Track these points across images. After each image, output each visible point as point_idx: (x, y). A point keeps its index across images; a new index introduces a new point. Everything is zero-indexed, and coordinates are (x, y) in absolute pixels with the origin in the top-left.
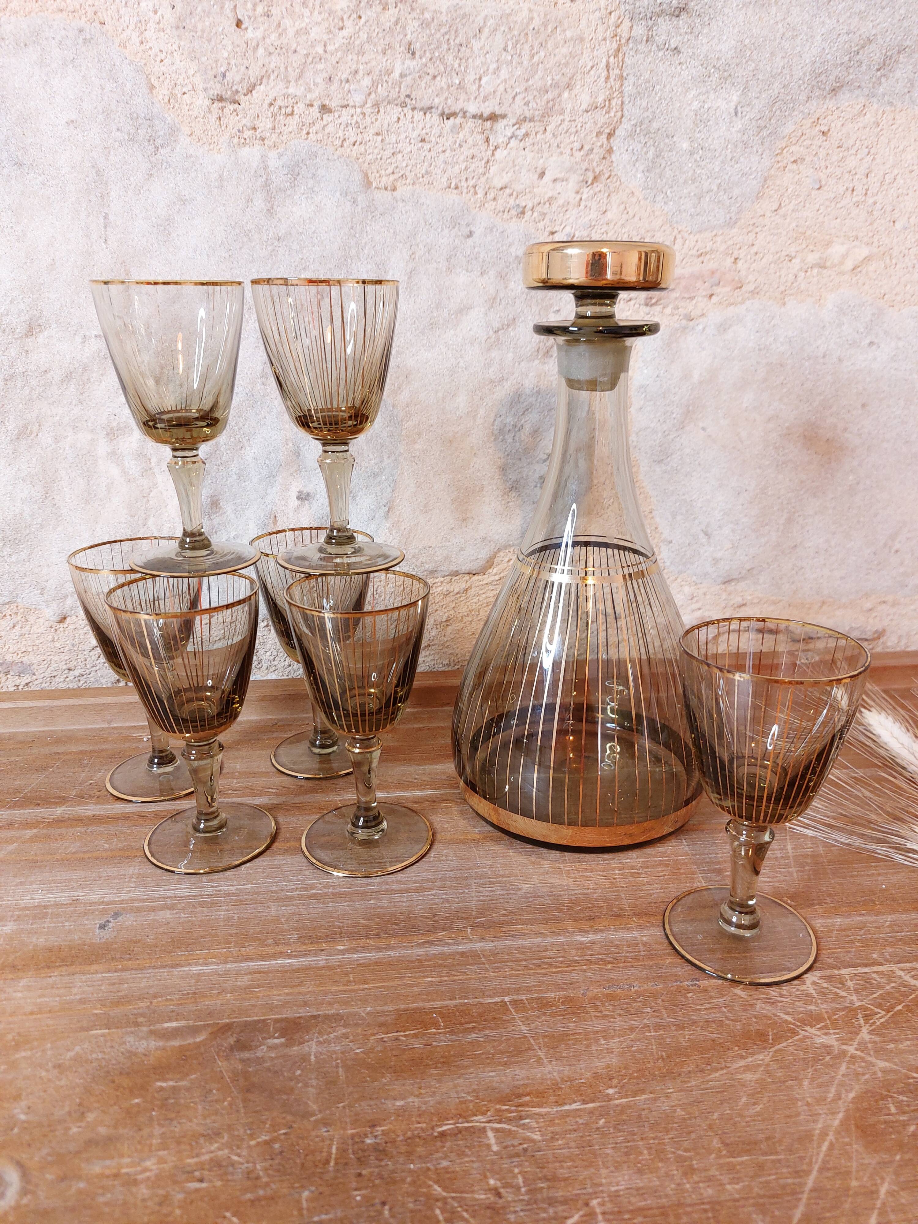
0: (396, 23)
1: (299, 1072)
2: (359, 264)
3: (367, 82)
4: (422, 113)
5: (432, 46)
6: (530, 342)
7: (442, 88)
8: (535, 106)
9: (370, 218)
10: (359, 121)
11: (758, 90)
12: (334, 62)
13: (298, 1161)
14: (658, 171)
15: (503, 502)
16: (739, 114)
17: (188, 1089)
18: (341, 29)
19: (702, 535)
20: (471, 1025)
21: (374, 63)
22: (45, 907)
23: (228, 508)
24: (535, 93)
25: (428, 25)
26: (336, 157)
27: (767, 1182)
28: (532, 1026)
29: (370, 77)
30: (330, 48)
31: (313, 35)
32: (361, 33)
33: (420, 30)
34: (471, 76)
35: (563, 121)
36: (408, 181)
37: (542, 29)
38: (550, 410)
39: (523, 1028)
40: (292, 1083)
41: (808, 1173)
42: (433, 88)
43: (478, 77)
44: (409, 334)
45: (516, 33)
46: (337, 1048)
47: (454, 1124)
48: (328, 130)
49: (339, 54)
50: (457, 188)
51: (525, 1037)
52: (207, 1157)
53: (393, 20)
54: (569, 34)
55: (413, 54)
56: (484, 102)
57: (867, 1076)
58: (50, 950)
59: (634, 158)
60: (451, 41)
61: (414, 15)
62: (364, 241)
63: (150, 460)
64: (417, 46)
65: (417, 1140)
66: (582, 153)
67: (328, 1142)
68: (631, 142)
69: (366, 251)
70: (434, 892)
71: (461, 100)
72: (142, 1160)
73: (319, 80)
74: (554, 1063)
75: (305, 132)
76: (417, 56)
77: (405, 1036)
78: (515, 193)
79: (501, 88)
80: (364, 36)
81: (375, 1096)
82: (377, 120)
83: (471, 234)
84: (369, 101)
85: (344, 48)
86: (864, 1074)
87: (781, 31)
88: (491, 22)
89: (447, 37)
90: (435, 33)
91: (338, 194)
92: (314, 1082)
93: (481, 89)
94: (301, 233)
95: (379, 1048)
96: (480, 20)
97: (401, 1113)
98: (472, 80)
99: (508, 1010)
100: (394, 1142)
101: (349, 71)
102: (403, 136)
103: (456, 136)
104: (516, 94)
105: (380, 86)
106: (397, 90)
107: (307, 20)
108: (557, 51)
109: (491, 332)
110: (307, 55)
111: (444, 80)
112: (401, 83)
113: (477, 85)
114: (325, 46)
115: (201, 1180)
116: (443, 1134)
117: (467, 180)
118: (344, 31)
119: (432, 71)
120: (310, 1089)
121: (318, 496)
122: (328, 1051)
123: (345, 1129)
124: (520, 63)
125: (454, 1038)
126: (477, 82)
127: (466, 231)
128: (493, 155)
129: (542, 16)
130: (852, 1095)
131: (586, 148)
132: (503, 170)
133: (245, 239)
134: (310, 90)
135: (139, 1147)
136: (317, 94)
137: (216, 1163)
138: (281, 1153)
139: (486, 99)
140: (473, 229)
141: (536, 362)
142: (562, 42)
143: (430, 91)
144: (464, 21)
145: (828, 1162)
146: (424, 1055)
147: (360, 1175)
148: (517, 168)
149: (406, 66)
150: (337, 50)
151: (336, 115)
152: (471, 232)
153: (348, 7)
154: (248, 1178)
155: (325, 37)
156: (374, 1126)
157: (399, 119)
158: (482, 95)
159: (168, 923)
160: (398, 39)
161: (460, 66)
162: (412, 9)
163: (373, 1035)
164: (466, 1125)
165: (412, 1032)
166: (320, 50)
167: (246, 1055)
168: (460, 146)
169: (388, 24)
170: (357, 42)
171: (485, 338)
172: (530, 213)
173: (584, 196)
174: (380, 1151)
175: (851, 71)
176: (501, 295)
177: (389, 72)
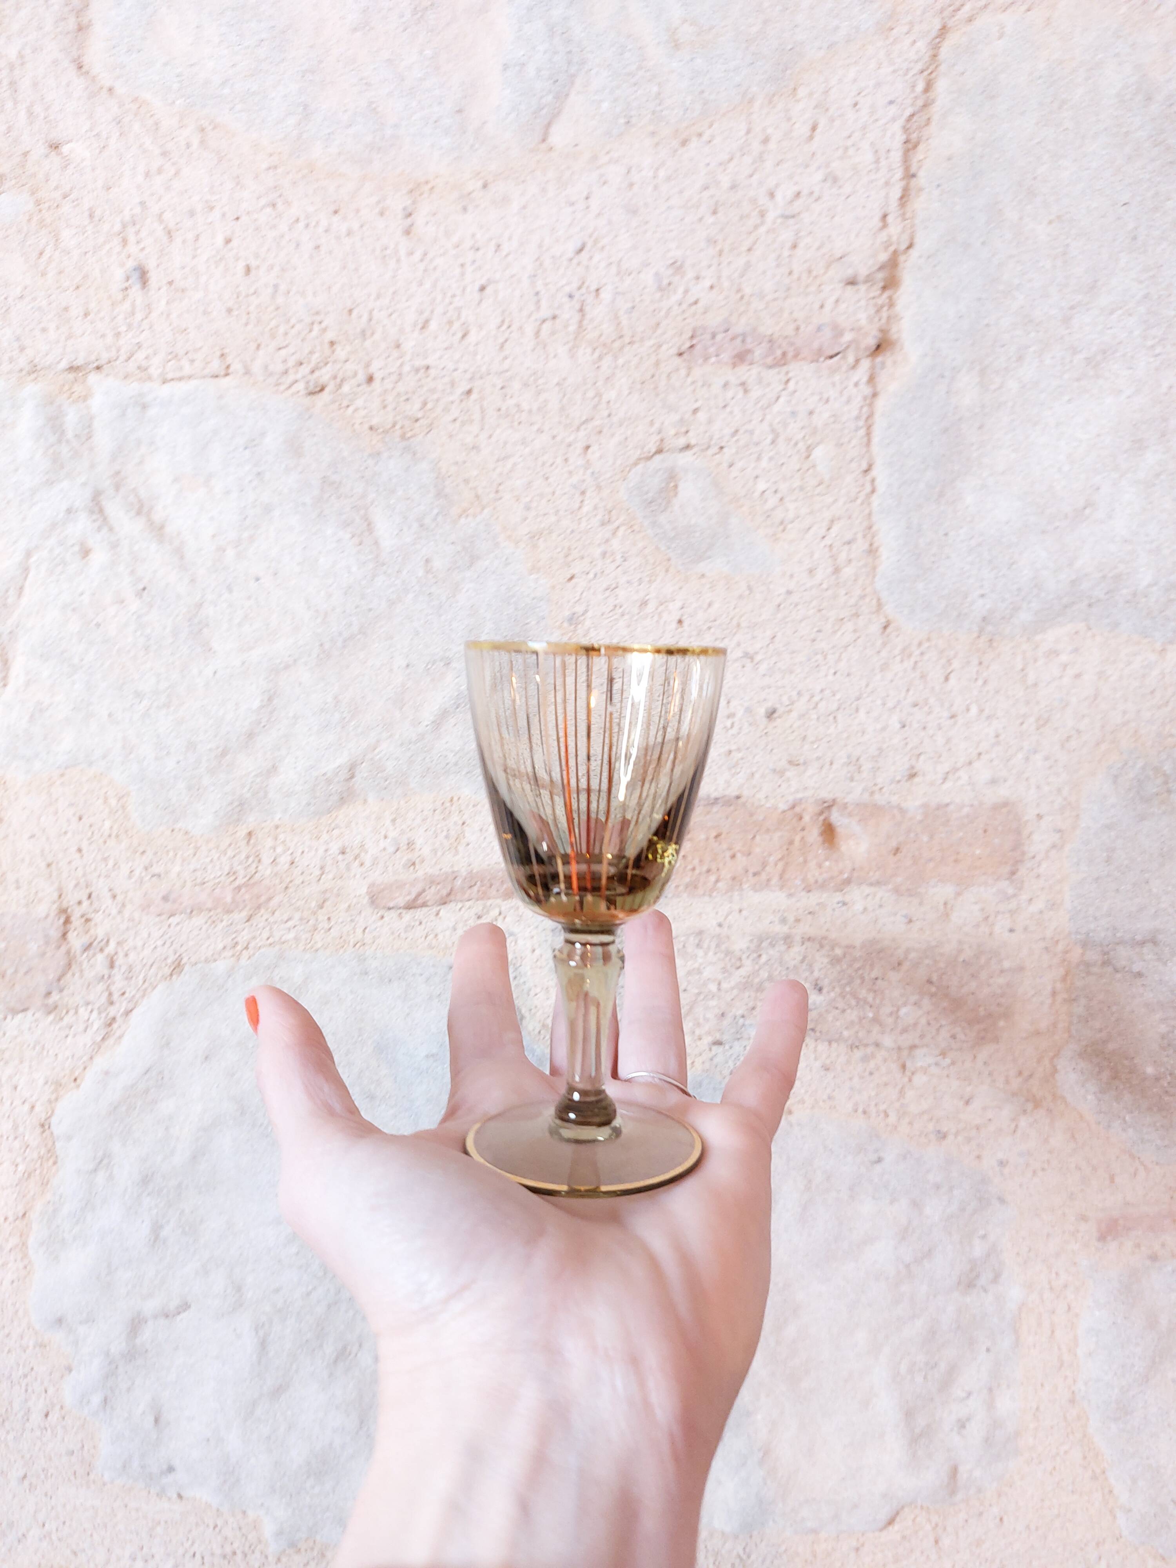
0: (802, 961)
4: (826, 1043)
5: (843, 982)
6: (950, 1275)
7: (852, 1022)
12: (729, 999)
14: (1114, 1093)
18: (738, 968)
25: (839, 961)
30: (725, 986)
31: (706, 974)
32: (761, 972)
33: (829, 967)
34: (887, 1009)
35: (996, 1050)
36: (806, 1105)
37: (974, 960)
38: (971, 1344)
42: (842, 1021)
43: (895, 1009)
48: (716, 1060)
49: (735, 992)
50: (864, 1112)
53: (799, 958)
55: (821, 990)
56: (901, 1034)
59: (1083, 1079)
60: (865, 975)
61: (823, 951)
64: (825, 983)
66: (1020, 1079)
68: (1079, 1062)
71: (875, 1032)
73: (709, 1015)
76: (825, 991)
78: (935, 1118)
79: (923, 1021)
80: (764, 974)
83: (879, 1161)
85: (741, 986)
88: (913, 955)
90: (847, 969)
93: (899, 1021)
96: (900, 953)
98: (888, 1012)
101: (745, 1007)
103: (865, 1065)
104: (940, 1026)
107: (700, 960)
108: (991, 981)
109: (902, 1267)
110: (699, 994)
111: (855, 1013)
113: (894, 1018)
114: (719, 984)
117: (876, 1105)
118: (741, 970)
119: (841, 1005)
124: (946, 996)
126: (894, 1014)
127: (874, 1157)
128: (910, 1080)
129: (974, 948)
131: (1025, 1073)
132: (922, 1096)
134: (698, 1025)
136: (707, 1027)
139: (904, 1031)
140: (882, 1155)
141: (957, 1294)
142: (997, 972)
143: (838, 1024)
144: (881, 955)
148: (939, 1094)
150: (732, 988)
151: (727, 1047)
152: (879, 1159)
153: (748, 948)
155: (720, 976)
158: (900, 1027)
161: (874, 999)
162: (821, 946)
166: (713, 987)
168: (871, 1074)
169: (793, 962)
170: (757, 980)
172: (953, 1137)
173: (1022, 1124)
176: (915, 1223)
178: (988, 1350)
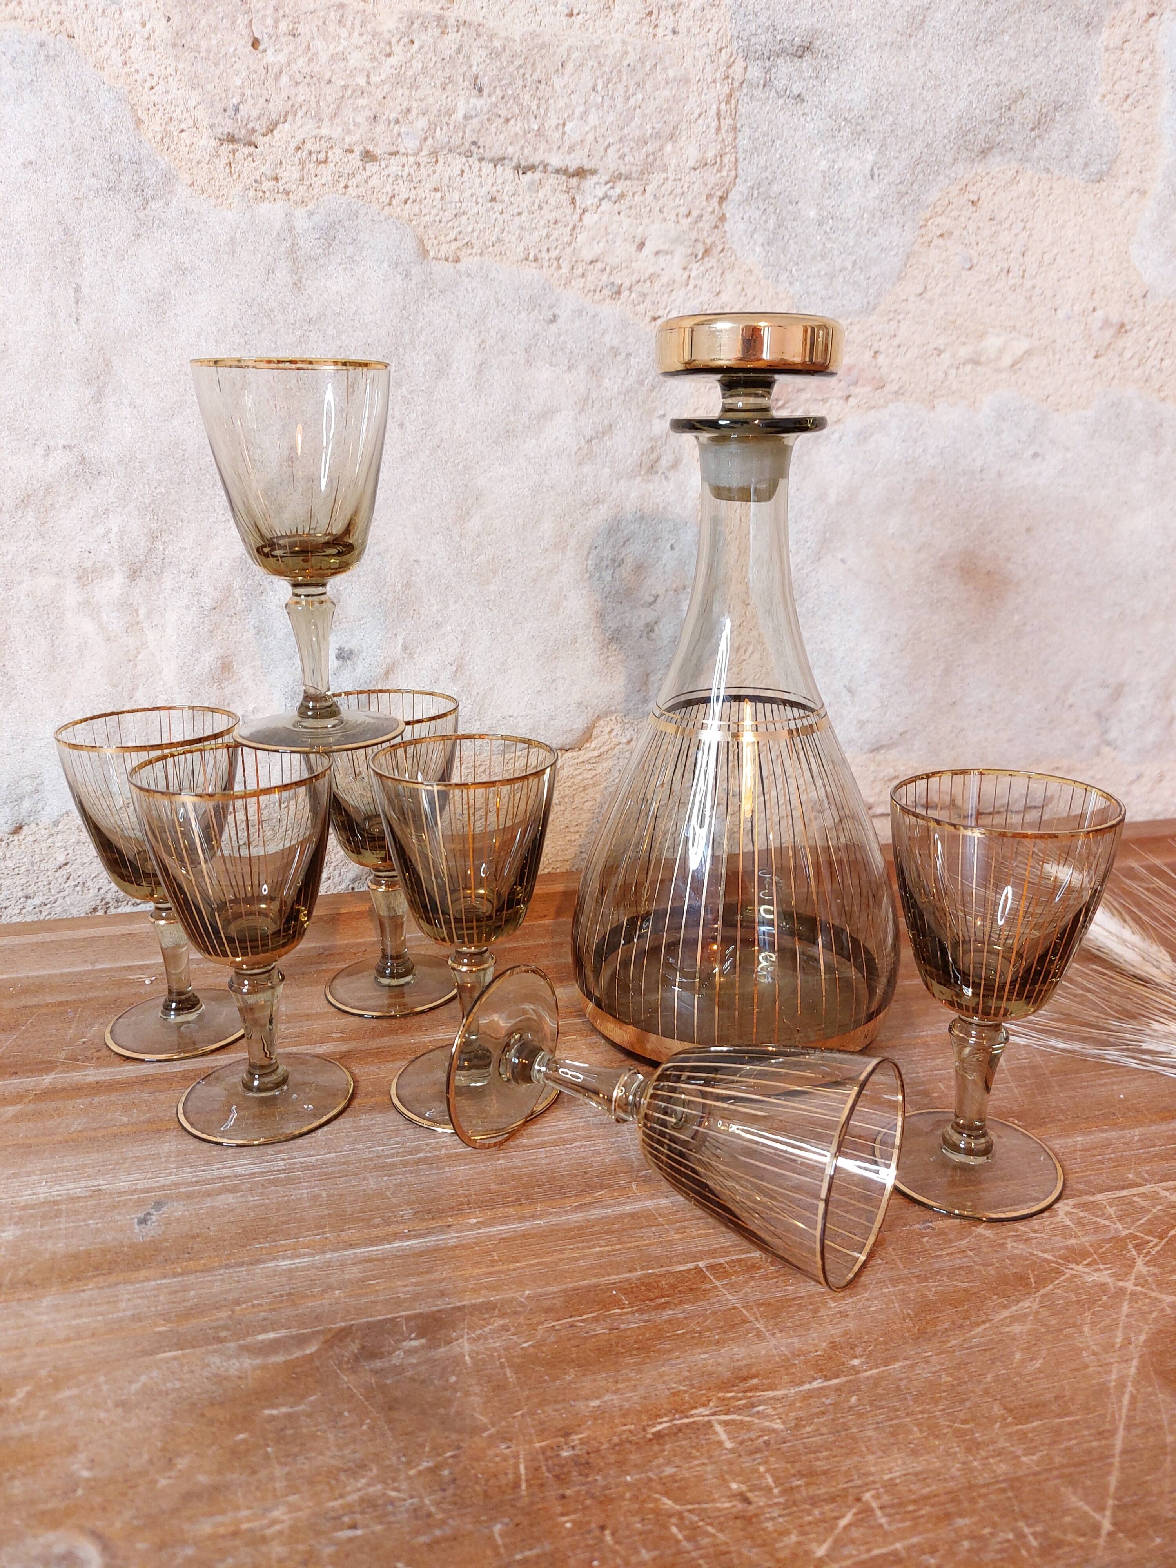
0: (458, 52)
1: (453, 1379)
2: (414, 354)
3: (422, 123)
4: (491, 165)
5: (504, 82)
6: (631, 454)
7: (516, 135)
8: (632, 160)
9: (427, 296)
10: (412, 172)
11: (897, 148)
12: (380, 97)
13: (478, 1488)
14: (780, 244)
15: (602, 657)
16: (876, 177)
17: (309, 1415)
18: (389, 55)
19: (845, 692)
20: (663, 1300)
21: (431, 100)
22: (56, 1203)
23: (245, 674)
24: (631, 143)
25: (498, 55)
26: (382, 218)
27: (1069, 1449)
28: (741, 1294)
29: (426, 117)
30: (374, 79)
31: (352, 62)
32: (414, 62)
33: (488, 61)
34: (552, 121)
35: (666, 179)
36: (474, 251)
37: (639, 65)
38: (656, 540)
39: (730, 1297)
40: (448, 1394)
41: (1113, 1433)
42: (506, 134)
43: (561, 122)
44: (479, 443)
45: (607, 69)
46: (497, 1344)
47: (671, 1421)
48: (373, 182)
49: (387, 87)
50: (536, 260)
51: (735, 1308)
52: (355, 1497)
53: (454, 47)
54: (671, 73)
55: (480, 90)
56: (569, 153)
57: (1154, 1315)
58: (75, 1256)
59: (751, 228)
60: (527, 76)
61: (480, 42)
62: (419, 325)
63: (137, 611)
64: (485, 81)
65: (628, 1445)
66: (690, 220)
67: (512, 1461)
68: (747, 208)
69: (423, 339)
70: (579, 1143)
71: (541, 151)
72: (266, 1510)
73: (360, 119)
74: (778, 1335)
75: (342, 185)
76: (485, 93)
77: (583, 1321)
78: (608, 268)
79: (590, 137)
80: (417, 65)
81: (560, 1398)
82: (434, 172)
83: (554, 319)
84: (424, 148)
85: (393, 80)
86: (1151, 1312)
87: (922, 79)
88: (576, 55)
89: (522, 71)
90: (508, 66)
91: (386, 265)
92: (477, 1389)
93: (566, 137)
94: (339, 314)
95: (552, 1339)
96: (562, 51)
97: (598, 1415)
98: (554, 125)
99: (705, 1277)
100: (598, 1451)
101: (399, 108)
102: (468, 193)
103: (534, 195)
104: (609, 146)
105: (438, 129)
106: (460, 135)
107: (344, 43)
108: (657, 93)
109: (583, 442)
110: (345, 87)
111: (519, 124)
112: (465, 126)
113: (560, 131)
114: (368, 76)
115: (354, 1527)
116: (659, 1436)
117: (548, 250)
118: (391, 58)
119: (503, 113)
120: (473, 1398)
121: (364, 654)
122: (487, 1349)
123: (531, 1442)
124: (613, 107)
125: (645, 1317)
126: (560, 128)
127: (549, 315)
128: (581, 220)
129: (639, 50)
130: (1143, 1337)
131: (695, 213)
132: (594, 239)
133: (266, 321)
134: (349, 132)
135: (258, 1494)
136: (358, 136)
137: (369, 1503)
138: (454, 1480)
139: (571, 149)
140: (557, 312)
141: (639, 479)
142: (663, 83)
143: (502, 137)
144: (543, 52)
145: (1134, 1417)
146: (612, 1342)
147: (563, 1497)
148: (611, 236)
149: (471, 105)
150: (383, 82)
151: (383, 164)
152: (554, 316)
153: (397, 28)
154: (417, 1518)
155: (368, 65)
156: (567, 1435)
157: (463, 171)
158: (567, 144)
159: (233, 1210)
160: (461, 71)
161: (538, 107)
162: (478, 35)
163: (542, 1323)
164: (686, 1421)
165: (590, 1315)
166: (361, 80)
167: (378, 1364)
168: (541, 208)
169: (448, 52)
170: (410, 74)
171: (575, 449)
172: (627, 292)
173: (694, 274)
174: (584, 1465)
175: (1002, 130)
176: (594, 395)
177: (450, 112)
178: (672, 548)
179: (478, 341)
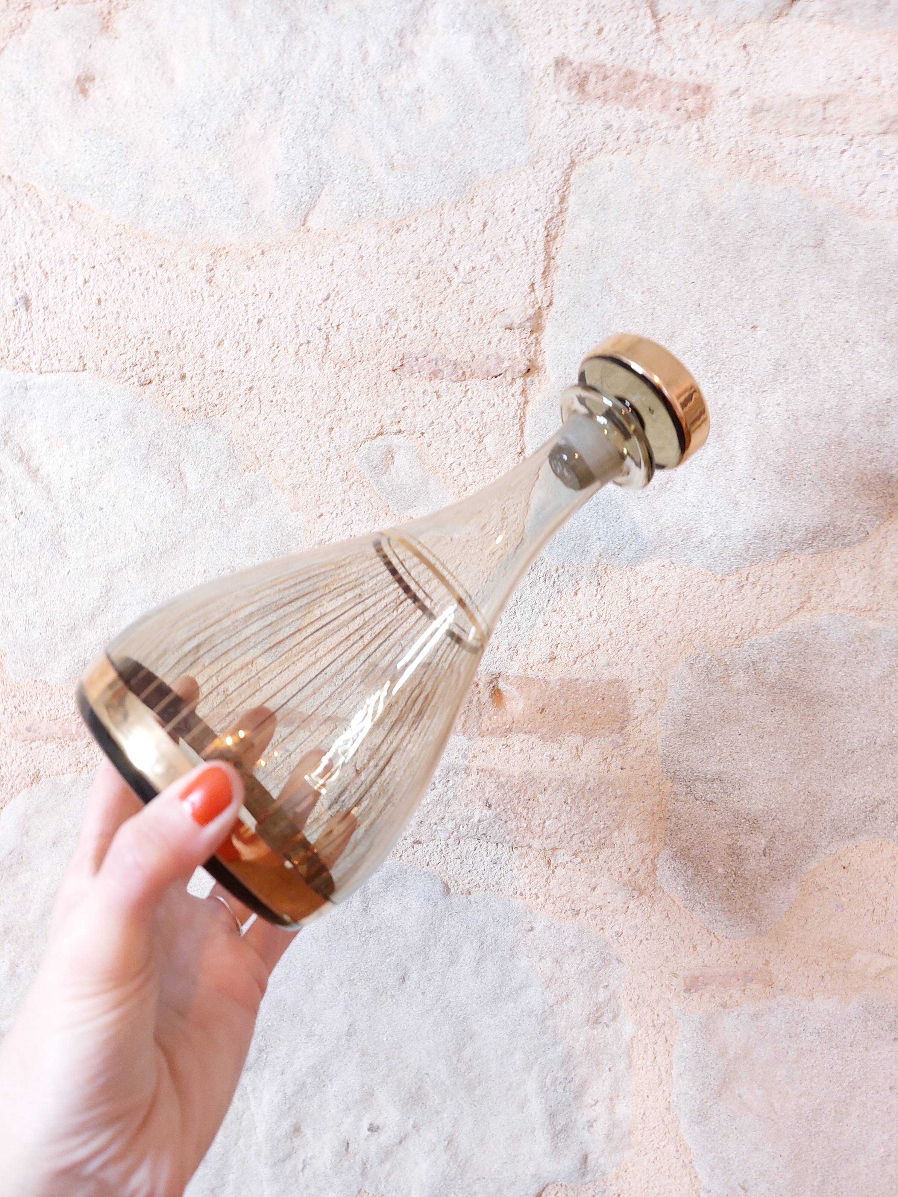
0: (477, 786)
2: (436, 951)
3: (450, 825)
4: (494, 845)
5: (505, 801)
6: (582, 1014)
7: (512, 830)
8: (589, 843)
9: (447, 915)
10: (443, 849)
11: (783, 839)
12: (426, 812)
14: (696, 886)
15: (552, 1143)
16: (768, 855)
21: (457, 812)
24: (589, 833)
25: (503, 786)
26: (422, 873)
29: (454, 821)
32: (448, 793)
33: (496, 790)
35: (613, 853)
36: (481, 888)
37: (597, 789)
38: (597, 1065)
42: (505, 829)
43: (542, 822)
44: (475, 1005)
45: (575, 791)
48: (417, 855)
49: (430, 806)
50: (521, 894)
53: (475, 784)
55: (490, 806)
56: (546, 839)
59: (675, 875)
60: (521, 797)
61: (492, 779)
62: (440, 934)
64: (493, 802)
66: (630, 874)
68: (672, 863)
69: (442, 942)
71: (528, 838)
73: (412, 823)
75: (398, 856)
76: (493, 807)
78: (571, 900)
79: (561, 830)
80: (450, 794)
82: (457, 849)
83: (532, 929)
84: (452, 837)
85: (434, 803)
87: (803, 797)
88: (554, 783)
89: (518, 794)
90: (508, 792)
91: (422, 899)
93: (545, 829)
94: (389, 927)
96: (545, 782)
98: (537, 823)
101: (437, 818)
102: (478, 859)
103: (522, 860)
104: (574, 835)
105: (461, 827)
106: (475, 830)
108: (608, 804)
109: (547, 1007)
111: (514, 823)
112: (479, 825)
113: (541, 827)
117: (530, 889)
118: (434, 790)
119: (504, 817)
121: (387, 1128)
124: (578, 813)
126: (541, 825)
127: (528, 927)
128: (553, 872)
129: (597, 780)
131: (632, 871)
132: (561, 884)
136: (410, 831)
139: (548, 837)
140: (534, 925)
141: (587, 1028)
142: (613, 798)
143: (502, 831)
144: (532, 783)
148: (573, 883)
149: (483, 814)
150: (428, 804)
151: (425, 845)
152: (532, 928)
153: (439, 775)
157: (476, 848)
158: (545, 834)
160: (478, 796)
161: (527, 814)
162: (491, 776)
168: (526, 867)
169: (471, 786)
170: (445, 799)
171: (541, 1011)
172: (583, 914)
173: (631, 906)
175: (867, 824)
176: (557, 976)
177: (469, 819)
178: (610, 1070)
179: (479, 944)
